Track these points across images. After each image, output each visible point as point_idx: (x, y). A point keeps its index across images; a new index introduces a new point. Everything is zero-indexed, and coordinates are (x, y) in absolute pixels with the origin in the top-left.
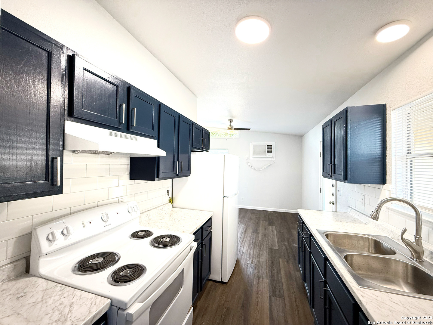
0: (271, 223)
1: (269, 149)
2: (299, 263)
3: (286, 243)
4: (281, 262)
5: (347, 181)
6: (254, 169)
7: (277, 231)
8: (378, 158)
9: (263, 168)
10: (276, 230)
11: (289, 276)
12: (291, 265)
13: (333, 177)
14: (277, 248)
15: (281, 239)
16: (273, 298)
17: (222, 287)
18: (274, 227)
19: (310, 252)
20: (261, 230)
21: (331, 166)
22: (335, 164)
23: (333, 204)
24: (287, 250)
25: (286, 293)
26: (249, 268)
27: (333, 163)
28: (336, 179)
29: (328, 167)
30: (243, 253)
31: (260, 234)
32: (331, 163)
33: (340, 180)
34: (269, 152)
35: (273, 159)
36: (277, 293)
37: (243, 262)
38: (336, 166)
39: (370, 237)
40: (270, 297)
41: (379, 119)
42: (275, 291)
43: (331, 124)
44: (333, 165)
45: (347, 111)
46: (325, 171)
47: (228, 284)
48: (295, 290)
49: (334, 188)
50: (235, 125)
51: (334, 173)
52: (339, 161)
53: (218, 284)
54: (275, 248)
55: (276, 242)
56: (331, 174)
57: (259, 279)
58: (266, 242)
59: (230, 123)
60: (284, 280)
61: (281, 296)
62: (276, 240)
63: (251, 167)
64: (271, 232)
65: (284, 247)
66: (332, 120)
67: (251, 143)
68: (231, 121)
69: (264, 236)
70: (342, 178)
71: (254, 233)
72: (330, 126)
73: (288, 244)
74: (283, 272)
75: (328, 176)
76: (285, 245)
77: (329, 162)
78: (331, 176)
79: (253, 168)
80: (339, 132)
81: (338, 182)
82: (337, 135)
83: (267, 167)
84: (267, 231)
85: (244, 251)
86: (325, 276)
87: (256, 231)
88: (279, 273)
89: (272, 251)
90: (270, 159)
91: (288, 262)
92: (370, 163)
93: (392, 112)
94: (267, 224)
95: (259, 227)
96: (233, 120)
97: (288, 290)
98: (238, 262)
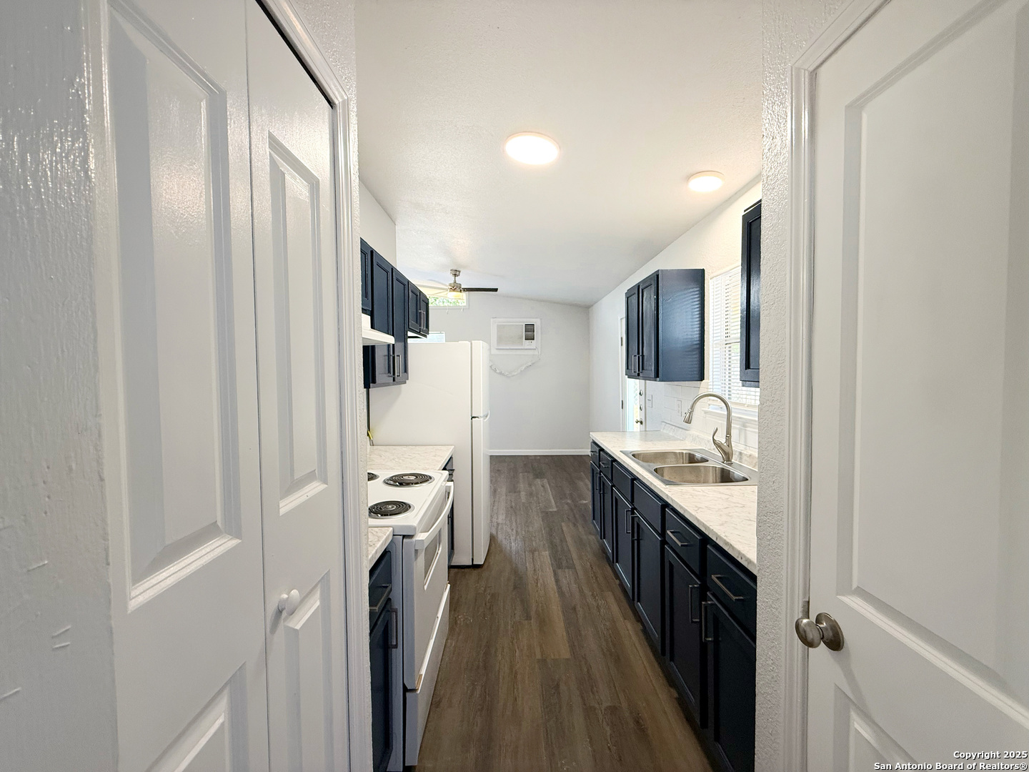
0: (539, 475)
1: (530, 332)
2: (594, 519)
3: (569, 501)
4: (565, 528)
5: (658, 379)
6: (501, 373)
7: (552, 484)
8: (696, 344)
9: (519, 371)
10: (549, 484)
11: (580, 543)
12: (581, 529)
13: (641, 375)
14: (555, 510)
15: (560, 496)
16: (559, 572)
17: (475, 572)
18: (545, 480)
19: (613, 486)
20: (522, 486)
21: (639, 357)
22: (643, 356)
23: (641, 423)
24: (572, 510)
25: (577, 562)
26: (512, 544)
27: (641, 354)
28: (646, 378)
29: (634, 360)
30: (498, 524)
31: (523, 494)
32: (638, 353)
33: (650, 379)
34: (530, 338)
35: (536, 353)
36: (564, 563)
37: (501, 537)
38: (645, 358)
39: (684, 452)
40: (554, 571)
41: (696, 289)
42: (560, 561)
43: (636, 293)
44: (641, 357)
45: (658, 276)
46: (629, 368)
47: (485, 566)
48: (589, 557)
49: (643, 396)
50: (464, 281)
51: (643, 369)
52: (649, 351)
53: (466, 570)
54: (551, 510)
55: (553, 501)
56: (639, 370)
57: (533, 554)
58: (535, 504)
59: (453, 277)
60: (572, 549)
61: (572, 567)
62: (551, 498)
63: (495, 371)
64: (542, 488)
65: (566, 507)
66: (639, 286)
67: (492, 320)
68: (456, 273)
69: (531, 494)
70: (653, 375)
71: (510, 492)
72: (636, 295)
73: (573, 501)
74: (569, 539)
75: (634, 374)
76: (567, 504)
77: (636, 354)
78: (639, 375)
79: (498, 371)
80: (648, 306)
81: (647, 381)
82: (646, 310)
83: (525, 369)
84: (533, 488)
85: (500, 521)
86: (632, 502)
87: (513, 489)
88: (563, 540)
89: (546, 515)
90: (531, 352)
91: (575, 525)
92: (686, 351)
93: (710, 281)
94: (531, 476)
95: (518, 482)
96: (459, 272)
97: (580, 558)
98: (493, 539)
